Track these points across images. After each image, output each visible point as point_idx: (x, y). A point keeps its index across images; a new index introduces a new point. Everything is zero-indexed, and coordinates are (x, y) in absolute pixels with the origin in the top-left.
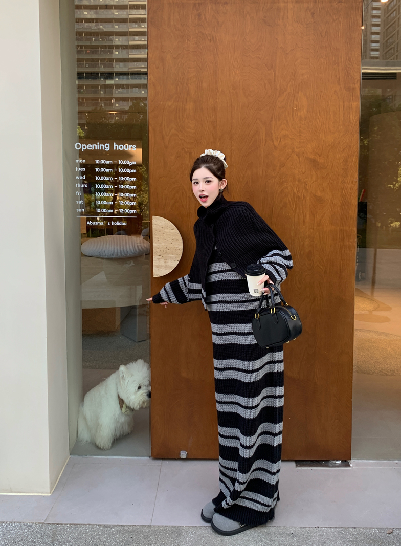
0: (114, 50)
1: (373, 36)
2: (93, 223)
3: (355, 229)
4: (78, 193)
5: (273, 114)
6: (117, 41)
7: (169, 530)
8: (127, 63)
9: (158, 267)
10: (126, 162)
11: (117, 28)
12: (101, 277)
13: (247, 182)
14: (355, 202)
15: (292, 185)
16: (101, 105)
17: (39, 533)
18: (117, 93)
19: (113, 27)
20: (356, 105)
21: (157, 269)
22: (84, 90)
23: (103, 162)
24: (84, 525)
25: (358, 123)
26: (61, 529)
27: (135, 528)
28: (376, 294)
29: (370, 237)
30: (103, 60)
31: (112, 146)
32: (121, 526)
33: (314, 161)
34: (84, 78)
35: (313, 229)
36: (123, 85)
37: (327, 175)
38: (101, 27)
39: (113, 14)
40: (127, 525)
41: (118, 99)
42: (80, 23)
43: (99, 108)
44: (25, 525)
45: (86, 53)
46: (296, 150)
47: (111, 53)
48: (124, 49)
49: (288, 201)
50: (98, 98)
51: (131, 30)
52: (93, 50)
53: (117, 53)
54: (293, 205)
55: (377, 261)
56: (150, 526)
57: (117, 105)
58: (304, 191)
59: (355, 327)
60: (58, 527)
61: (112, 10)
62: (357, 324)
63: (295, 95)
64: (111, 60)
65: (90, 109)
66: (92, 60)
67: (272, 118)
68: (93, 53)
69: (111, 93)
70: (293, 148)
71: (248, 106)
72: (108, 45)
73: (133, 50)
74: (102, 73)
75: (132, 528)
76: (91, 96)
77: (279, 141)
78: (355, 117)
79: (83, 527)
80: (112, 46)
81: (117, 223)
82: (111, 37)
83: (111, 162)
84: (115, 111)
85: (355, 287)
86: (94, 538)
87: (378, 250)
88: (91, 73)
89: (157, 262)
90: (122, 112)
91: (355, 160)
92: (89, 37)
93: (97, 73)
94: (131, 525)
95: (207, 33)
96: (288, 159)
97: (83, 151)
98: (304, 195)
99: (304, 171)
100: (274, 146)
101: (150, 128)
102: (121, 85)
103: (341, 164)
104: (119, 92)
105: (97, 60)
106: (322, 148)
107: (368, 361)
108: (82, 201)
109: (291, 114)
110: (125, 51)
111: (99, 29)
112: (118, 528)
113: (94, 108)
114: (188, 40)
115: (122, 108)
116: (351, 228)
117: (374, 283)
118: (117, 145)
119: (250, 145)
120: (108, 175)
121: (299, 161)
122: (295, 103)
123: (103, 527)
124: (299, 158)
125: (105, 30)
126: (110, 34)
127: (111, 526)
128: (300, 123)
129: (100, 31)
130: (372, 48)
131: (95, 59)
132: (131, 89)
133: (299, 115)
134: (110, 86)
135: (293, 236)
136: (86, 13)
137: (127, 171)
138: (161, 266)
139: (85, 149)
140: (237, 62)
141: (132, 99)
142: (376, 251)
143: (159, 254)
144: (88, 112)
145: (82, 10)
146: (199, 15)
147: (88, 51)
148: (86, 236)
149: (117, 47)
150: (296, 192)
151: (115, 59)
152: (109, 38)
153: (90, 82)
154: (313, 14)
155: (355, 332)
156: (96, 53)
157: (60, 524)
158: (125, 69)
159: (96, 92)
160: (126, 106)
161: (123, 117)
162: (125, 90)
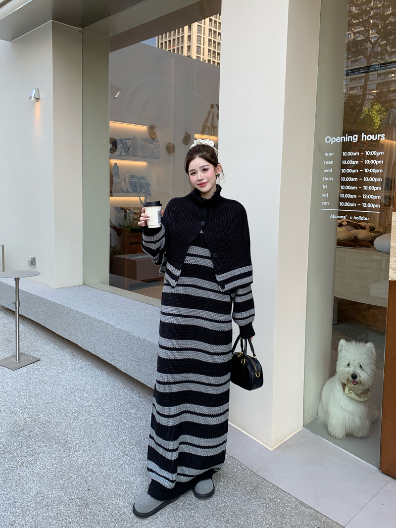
2: (335, 217)
4: (325, 187)
10: (373, 153)
17: (247, 479)
23: (350, 154)
27: (328, 520)
31: (360, 138)
32: (316, 511)
40: (321, 514)
81: (359, 218)
83: (358, 154)
94: (325, 516)
97: (332, 144)
108: (328, 194)
112: (312, 511)
118: (365, 136)
120: (353, 167)
123: (300, 503)
127: (307, 506)
137: (373, 162)
139: (334, 142)
157: (266, 480)
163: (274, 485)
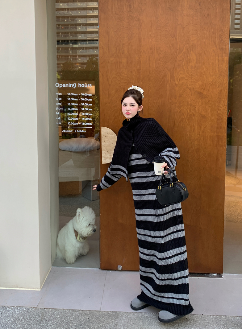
0: (78, 27)
1: (236, 16)
2: (66, 131)
3: (226, 135)
4: (57, 113)
5: (175, 65)
6: (80, 21)
7: (111, 314)
8: (86, 34)
9: (105, 158)
10: (86, 94)
11: (80, 13)
12: (70, 162)
13: (159, 106)
14: (225, 118)
15: (186, 108)
16: (70, 60)
17: (33, 314)
18: (79, 52)
19: (77, 13)
20: (226, 59)
21: (105, 159)
22: (60, 51)
23: (72, 94)
24: (60, 309)
25: (228, 70)
26: (47, 311)
27: (91, 312)
28: (238, 174)
29: (234, 139)
30: (71, 33)
31: (77, 85)
32: (82, 310)
33: (200, 93)
34: (60, 44)
35: (200, 134)
36: (83, 47)
37: (208, 101)
38: (71, 13)
39: (77, 5)
40: (86, 310)
41: (80, 56)
42: (58, 11)
43: (69, 61)
44: (25, 309)
45: (62, 29)
46: (189, 86)
47: (76, 29)
48: (84, 26)
49: (184, 117)
50: (69, 55)
51: (88, 14)
52: (65, 27)
53: (80, 28)
54: (187, 120)
55: (239, 153)
56: (100, 311)
57: (80, 60)
58: (194, 111)
59: (225, 194)
60: (45, 310)
61: (77, 3)
62: (226, 192)
63: (188, 53)
64: (76, 33)
65: (64, 62)
66: (65, 33)
67: (174, 67)
68: (65, 28)
69: (76, 52)
70: (187, 85)
71: (159, 60)
72: (75, 24)
73: (90, 27)
74: (71, 41)
75: (88, 312)
76: (64, 54)
77: (178, 80)
78: (226, 66)
79: (60, 311)
80: (77, 24)
81: (80, 131)
82: (76, 19)
83: (77, 94)
84: (79, 63)
85: (226, 170)
86: (66, 318)
87: (240, 146)
88: (64, 41)
89: (105, 155)
90: (83, 64)
91: (226, 92)
92: (63, 19)
93: (68, 41)
94: (88, 310)
95: (135, 16)
96: (184, 92)
97: (60, 88)
98: (194, 114)
99: (194, 99)
100: (176, 84)
101: (100, 74)
102: (82, 47)
103: (217, 95)
104: (81, 52)
105: (68, 33)
106: (205, 85)
107: (233, 214)
108: (60, 118)
109: (186, 64)
110: (84, 27)
111: (69, 14)
112: (80, 312)
113: (66, 61)
114: (123, 20)
115: (82, 61)
116: (223, 134)
117: (237, 167)
118: (80, 85)
119: (161, 83)
120: (74, 102)
121: (191, 93)
122: (188, 58)
123: (72, 311)
124: (191, 91)
125: (73, 15)
126: (76, 17)
127: (77, 311)
128: (192, 70)
129: (70, 15)
130: (236, 23)
131: (67, 32)
132: (88, 50)
133: (191, 65)
134: (76, 48)
135: (187, 139)
136: (61, 5)
137: (86, 99)
138: (107, 157)
139: (61, 87)
140: (153, 33)
141: (89, 56)
142: (238, 148)
143: (105, 150)
144: (63, 64)
145: (59, 3)
146: (130, 5)
147: (63, 28)
148: (62, 138)
149: (80, 25)
150: (189, 112)
151: (79, 32)
152: (75, 20)
153: (64, 46)
154: (200, 3)
155: (225, 197)
156: (67, 29)
157: (46, 308)
158: (85, 38)
159: (68, 52)
160: (85, 60)
161: (83, 67)
162: (85, 51)
163: (52, 309)
